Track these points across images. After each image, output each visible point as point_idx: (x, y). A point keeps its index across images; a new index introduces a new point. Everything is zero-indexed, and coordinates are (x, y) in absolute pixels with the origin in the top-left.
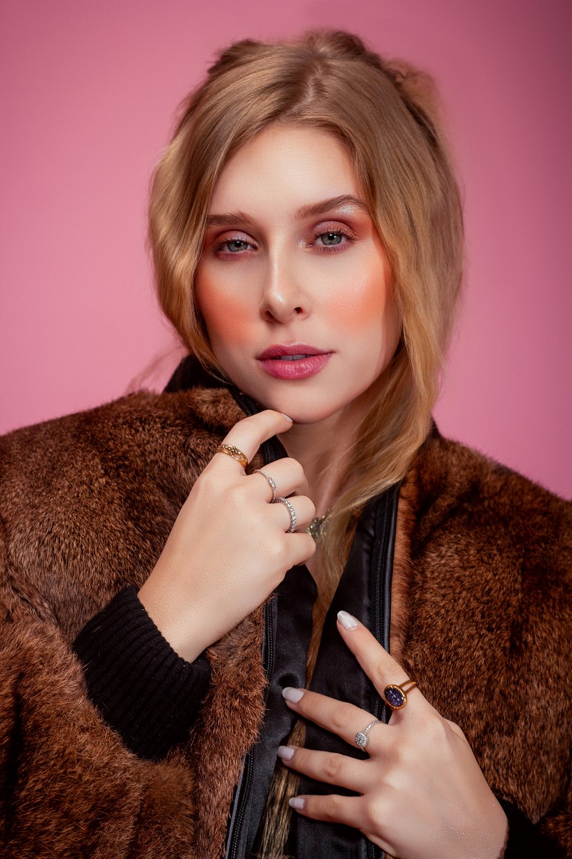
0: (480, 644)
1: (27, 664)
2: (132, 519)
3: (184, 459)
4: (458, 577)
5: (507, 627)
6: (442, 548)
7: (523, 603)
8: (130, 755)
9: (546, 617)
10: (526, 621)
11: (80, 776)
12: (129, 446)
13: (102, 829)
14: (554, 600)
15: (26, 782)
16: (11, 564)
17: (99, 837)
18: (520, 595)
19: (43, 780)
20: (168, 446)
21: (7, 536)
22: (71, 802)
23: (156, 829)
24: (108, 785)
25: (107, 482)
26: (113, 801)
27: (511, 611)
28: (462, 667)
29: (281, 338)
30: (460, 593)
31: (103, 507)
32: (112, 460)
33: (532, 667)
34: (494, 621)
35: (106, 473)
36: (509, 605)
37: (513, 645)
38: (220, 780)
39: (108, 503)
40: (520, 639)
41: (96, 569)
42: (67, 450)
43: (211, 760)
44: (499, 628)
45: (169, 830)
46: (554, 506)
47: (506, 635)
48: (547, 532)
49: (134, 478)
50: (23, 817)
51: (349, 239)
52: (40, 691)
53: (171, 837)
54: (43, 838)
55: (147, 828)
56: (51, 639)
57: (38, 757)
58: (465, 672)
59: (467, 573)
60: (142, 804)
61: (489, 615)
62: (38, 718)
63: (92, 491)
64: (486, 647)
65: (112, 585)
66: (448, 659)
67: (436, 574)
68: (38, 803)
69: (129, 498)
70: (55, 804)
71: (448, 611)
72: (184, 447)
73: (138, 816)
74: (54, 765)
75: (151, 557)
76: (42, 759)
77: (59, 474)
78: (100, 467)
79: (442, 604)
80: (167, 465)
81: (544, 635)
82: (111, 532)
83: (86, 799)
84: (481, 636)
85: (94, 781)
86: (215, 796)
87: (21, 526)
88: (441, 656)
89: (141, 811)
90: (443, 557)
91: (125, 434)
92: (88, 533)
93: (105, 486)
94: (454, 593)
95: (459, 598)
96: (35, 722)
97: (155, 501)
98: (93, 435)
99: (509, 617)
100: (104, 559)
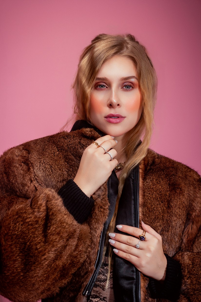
0: (160, 206)
1: (49, 198)
2: (66, 162)
3: (80, 146)
4: (152, 188)
5: (166, 201)
6: (147, 180)
7: (170, 194)
8: (76, 222)
9: (176, 198)
10: (171, 199)
11: (65, 226)
12: (63, 143)
13: (69, 241)
14: (178, 193)
15: (50, 228)
16: (36, 175)
17: (68, 243)
18: (169, 192)
19: (55, 227)
20: (75, 142)
21: (33, 167)
22: (63, 233)
23: (83, 241)
24: (72, 229)
25: (59, 153)
26: (73, 234)
27: (167, 197)
28: (156, 213)
29: (113, 112)
30: (153, 192)
31: (58, 159)
32: (59, 147)
33: (173, 212)
34: (163, 200)
35: (58, 151)
36: (166, 195)
37: (168, 206)
38: (98, 230)
39: (59, 158)
40: (170, 205)
41: (57, 178)
42: (46, 145)
43: (95, 224)
44: (164, 202)
45: (86, 242)
46: (175, 165)
47: (166, 203)
48: (174, 172)
49: (66, 152)
50: (50, 237)
51: (132, 88)
52: (53, 205)
53: (86, 244)
54: (55, 243)
55: (81, 241)
56: (53, 192)
57: (53, 222)
58: (157, 214)
59: (154, 187)
60: (79, 235)
61: (161, 198)
62: (53, 211)
63: (55, 155)
64: (161, 207)
65: (61, 181)
66: (152, 211)
67: (146, 187)
68: (54, 234)
69: (65, 157)
70: (58, 234)
71: (151, 198)
72: (80, 143)
73: (78, 238)
74: (58, 223)
75: (72, 173)
76: (54, 222)
77: (45, 151)
78: (56, 149)
79: (149, 196)
80: (75, 148)
81: (176, 203)
82: (61, 165)
83: (66, 232)
84: (160, 204)
85: (68, 228)
86: (96, 234)
87: (37, 165)
88: (150, 210)
89: (79, 236)
90: (147, 182)
91: (62, 140)
92: (55, 166)
93: (58, 154)
94: (152, 193)
95: (153, 194)
96: (52, 212)
97: (72, 158)
98: (53, 141)
99: (167, 199)
100: (59, 175)
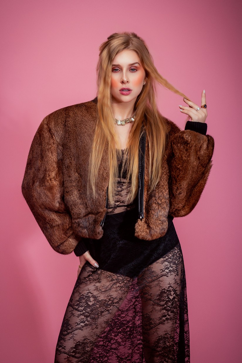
29: (124, 86)
51: (136, 70)
